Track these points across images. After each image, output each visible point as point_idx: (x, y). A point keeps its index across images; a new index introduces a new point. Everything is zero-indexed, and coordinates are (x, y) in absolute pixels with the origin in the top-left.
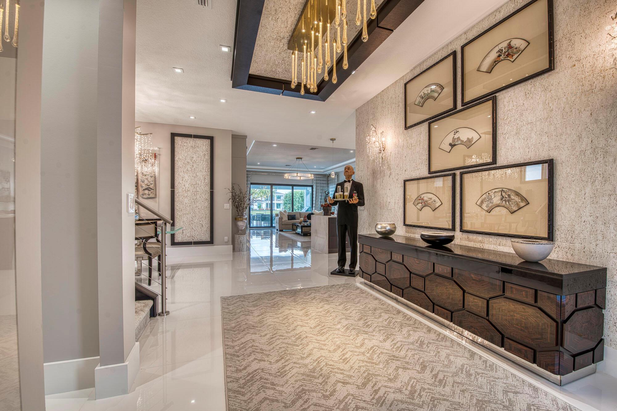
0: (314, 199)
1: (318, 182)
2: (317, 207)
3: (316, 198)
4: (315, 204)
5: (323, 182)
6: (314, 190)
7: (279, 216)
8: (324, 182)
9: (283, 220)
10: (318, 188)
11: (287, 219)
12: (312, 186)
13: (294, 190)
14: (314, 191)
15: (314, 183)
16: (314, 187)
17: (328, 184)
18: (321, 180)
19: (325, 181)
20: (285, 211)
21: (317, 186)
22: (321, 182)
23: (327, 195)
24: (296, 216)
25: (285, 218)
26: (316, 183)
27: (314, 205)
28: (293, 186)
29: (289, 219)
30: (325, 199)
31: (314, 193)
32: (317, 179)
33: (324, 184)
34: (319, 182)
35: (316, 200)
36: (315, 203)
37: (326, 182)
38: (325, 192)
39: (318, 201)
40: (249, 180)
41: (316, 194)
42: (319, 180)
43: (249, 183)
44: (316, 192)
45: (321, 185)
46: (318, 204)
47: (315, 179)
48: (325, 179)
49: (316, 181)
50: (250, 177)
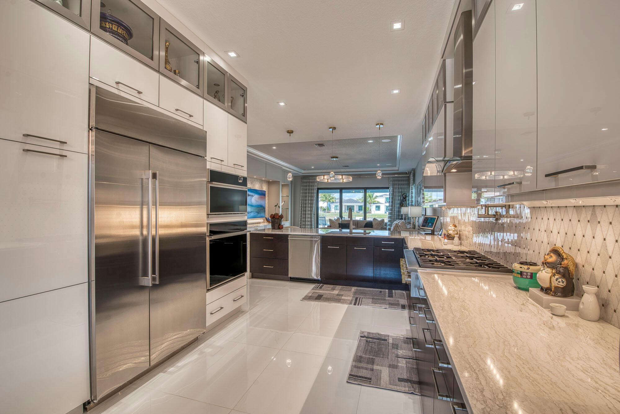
4: (392, 211)
5: (402, 182)
8: (405, 182)
10: (395, 190)
13: (368, 194)
14: (391, 194)
15: (391, 184)
17: (409, 185)
18: (399, 181)
19: (406, 181)
21: (394, 188)
22: (400, 183)
27: (389, 212)
30: (401, 204)
31: (390, 196)
34: (397, 182)
36: (392, 209)
38: (403, 195)
39: (395, 207)
40: (316, 185)
41: (393, 197)
42: (396, 180)
43: (316, 188)
44: (393, 195)
45: (400, 186)
46: (394, 211)
47: (391, 179)
48: (405, 179)
49: (393, 182)
50: (317, 182)
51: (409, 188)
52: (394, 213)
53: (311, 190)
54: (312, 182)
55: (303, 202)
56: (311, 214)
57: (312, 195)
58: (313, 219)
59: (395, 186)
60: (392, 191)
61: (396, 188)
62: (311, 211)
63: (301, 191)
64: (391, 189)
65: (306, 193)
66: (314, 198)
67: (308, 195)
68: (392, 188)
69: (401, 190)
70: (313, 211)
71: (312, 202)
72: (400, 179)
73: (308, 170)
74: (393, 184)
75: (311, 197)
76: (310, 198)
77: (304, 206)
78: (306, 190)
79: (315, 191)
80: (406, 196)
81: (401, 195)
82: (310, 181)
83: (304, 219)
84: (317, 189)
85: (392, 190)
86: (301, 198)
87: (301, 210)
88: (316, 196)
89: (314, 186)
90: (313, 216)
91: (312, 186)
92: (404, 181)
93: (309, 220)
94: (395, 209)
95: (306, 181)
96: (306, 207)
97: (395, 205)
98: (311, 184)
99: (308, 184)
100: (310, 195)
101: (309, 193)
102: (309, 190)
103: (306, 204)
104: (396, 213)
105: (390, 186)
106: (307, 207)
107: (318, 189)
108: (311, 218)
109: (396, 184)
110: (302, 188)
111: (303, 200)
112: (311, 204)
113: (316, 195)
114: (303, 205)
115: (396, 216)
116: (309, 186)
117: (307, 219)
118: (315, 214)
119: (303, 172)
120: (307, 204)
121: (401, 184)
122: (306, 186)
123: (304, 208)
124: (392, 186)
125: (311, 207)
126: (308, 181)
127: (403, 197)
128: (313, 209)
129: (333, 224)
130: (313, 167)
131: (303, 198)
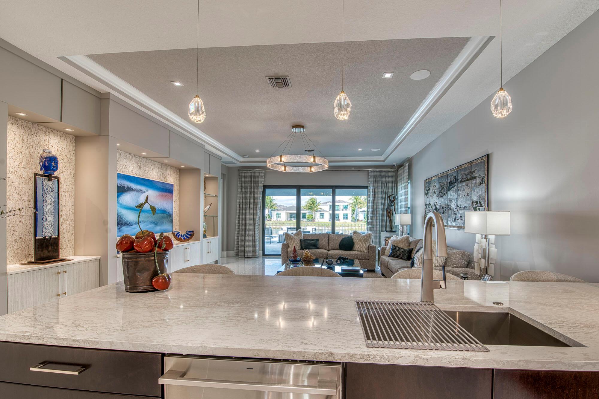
0: (370, 210)
1: (377, 179)
4: (372, 220)
5: (387, 179)
6: (370, 193)
8: (390, 179)
9: (289, 249)
10: (376, 190)
11: (298, 247)
12: (366, 188)
14: (371, 196)
15: (371, 181)
17: (397, 182)
18: (382, 177)
19: (392, 177)
20: (298, 233)
21: (375, 187)
22: (384, 179)
23: (393, 202)
24: (321, 242)
26: (375, 182)
27: (369, 221)
29: (302, 248)
30: (387, 210)
31: (370, 199)
32: (376, 174)
33: (389, 182)
34: (380, 179)
36: (372, 217)
37: (393, 179)
38: (389, 197)
39: (377, 214)
40: (261, 182)
41: (374, 200)
42: (378, 176)
43: (261, 185)
44: (374, 197)
45: (383, 185)
46: (377, 219)
47: (372, 174)
48: (390, 174)
49: (374, 178)
50: (263, 176)
51: (397, 187)
52: (377, 222)
53: (254, 188)
54: (255, 177)
55: (241, 206)
56: (254, 225)
57: (256, 196)
58: (256, 232)
59: (377, 185)
60: (373, 192)
61: (378, 187)
62: (254, 219)
63: (239, 190)
64: (371, 188)
65: (246, 193)
66: (258, 201)
67: (249, 195)
68: (373, 186)
69: (385, 190)
70: (257, 219)
71: (255, 206)
72: (383, 174)
73: (249, 157)
74: (373, 181)
75: (254, 199)
76: (252, 201)
77: (242, 213)
78: (247, 188)
79: (261, 190)
80: (394, 199)
81: (385, 198)
82: (253, 174)
83: (243, 233)
84: (262, 188)
85: (373, 189)
86: (238, 201)
87: (239, 218)
88: (261, 198)
89: (258, 182)
90: (256, 227)
91: (255, 182)
92: (389, 177)
93: (251, 233)
94: (377, 217)
95: (246, 174)
96: (246, 214)
97: (377, 211)
98: (254, 180)
99: (249, 179)
100: (252, 195)
101: (250, 193)
102: (251, 188)
103: (246, 209)
104: (378, 223)
105: (369, 184)
106: (248, 214)
107: (265, 187)
108: (254, 230)
109: (378, 182)
110: (240, 185)
111: (241, 204)
112: (253, 210)
113: (261, 196)
114: (241, 211)
115: (378, 226)
116: (251, 183)
117: (247, 233)
118: (259, 225)
119: (241, 159)
120: (248, 209)
121: (386, 182)
122: (247, 182)
123: (242, 215)
124: (373, 184)
125: (254, 214)
126: (250, 174)
127: (390, 200)
128: (258, 217)
129: (290, 241)
130: (257, 151)
131: (242, 201)
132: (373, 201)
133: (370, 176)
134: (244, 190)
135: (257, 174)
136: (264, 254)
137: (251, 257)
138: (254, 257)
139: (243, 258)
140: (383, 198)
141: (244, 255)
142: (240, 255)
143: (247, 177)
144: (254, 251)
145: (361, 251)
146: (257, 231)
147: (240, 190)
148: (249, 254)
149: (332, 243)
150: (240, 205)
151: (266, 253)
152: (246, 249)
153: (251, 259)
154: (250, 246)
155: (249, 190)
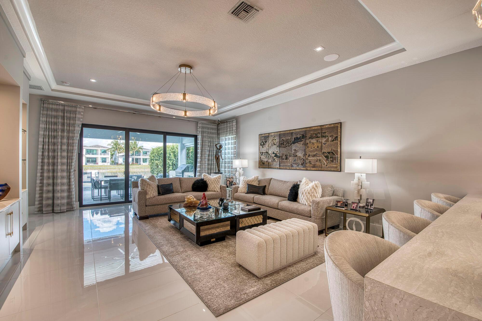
0: (199, 155)
1: (204, 130)
2: (204, 167)
3: (201, 154)
4: (201, 163)
5: (212, 131)
6: (199, 141)
7: (139, 188)
8: (214, 131)
9: (148, 197)
10: (204, 139)
11: (156, 193)
12: (196, 137)
13: (167, 144)
14: (200, 144)
15: (199, 132)
16: (199, 137)
17: (218, 134)
18: (208, 128)
19: (215, 129)
20: (152, 178)
21: (203, 137)
22: (209, 131)
23: (219, 149)
24: (174, 186)
25: (153, 192)
26: (203, 132)
27: (198, 165)
28: (165, 134)
29: (159, 194)
30: (216, 156)
31: (199, 146)
32: (203, 125)
33: (213, 133)
34: (207, 130)
35: (201, 156)
36: (201, 161)
37: (216, 131)
38: (216, 145)
39: (205, 159)
40: (79, 118)
42: (206, 128)
43: (79, 123)
44: (202, 145)
45: (209, 135)
46: (205, 163)
47: (201, 125)
48: (214, 127)
49: (202, 129)
50: (82, 112)
51: (219, 138)
53: (69, 125)
54: (70, 112)
56: (68, 171)
57: (69, 135)
58: (72, 180)
60: (201, 141)
61: (205, 137)
62: (68, 164)
65: (55, 130)
67: (60, 134)
68: (201, 136)
69: (210, 140)
70: (73, 164)
71: (70, 148)
72: (209, 126)
74: (202, 132)
75: (68, 139)
76: (65, 141)
77: (48, 156)
79: (78, 129)
80: (220, 147)
81: (210, 146)
82: (66, 108)
83: (51, 181)
84: (81, 126)
85: (201, 138)
86: (41, 139)
87: (42, 162)
89: (74, 119)
90: (72, 174)
91: (69, 118)
92: (213, 129)
93: (65, 181)
94: (205, 161)
96: (54, 158)
97: (205, 157)
98: (68, 115)
99: (60, 114)
100: (66, 134)
101: (63, 131)
102: (63, 124)
104: (206, 167)
105: (198, 134)
106: (59, 157)
108: (68, 177)
110: (44, 119)
112: (68, 153)
113: (77, 136)
115: (206, 169)
116: (63, 118)
117: (58, 181)
118: (75, 171)
120: (59, 151)
122: (56, 117)
123: (48, 159)
124: (202, 133)
127: (217, 148)
128: (73, 161)
129: (149, 187)
130: (93, 81)
131: (47, 140)
132: (201, 148)
133: (199, 126)
134: (52, 126)
135: (73, 109)
136: (81, 205)
137: (65, 211)
138: (70, 209)
139: (51, 214)
140: (208, 146)
141: (53, 210)
142: (46, 211)
143: (56, 110)
144: (69, 204)
145: (215, 191)
146: (73, 178)
147: (43, 126)
148: (62, 208)
149: (184, 185)
150: (43, 145)
151: (84, 203)
152: (55, 202)
153: (65, 214)
154: (62, 198)
155: (60, 127)
